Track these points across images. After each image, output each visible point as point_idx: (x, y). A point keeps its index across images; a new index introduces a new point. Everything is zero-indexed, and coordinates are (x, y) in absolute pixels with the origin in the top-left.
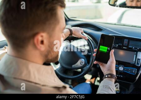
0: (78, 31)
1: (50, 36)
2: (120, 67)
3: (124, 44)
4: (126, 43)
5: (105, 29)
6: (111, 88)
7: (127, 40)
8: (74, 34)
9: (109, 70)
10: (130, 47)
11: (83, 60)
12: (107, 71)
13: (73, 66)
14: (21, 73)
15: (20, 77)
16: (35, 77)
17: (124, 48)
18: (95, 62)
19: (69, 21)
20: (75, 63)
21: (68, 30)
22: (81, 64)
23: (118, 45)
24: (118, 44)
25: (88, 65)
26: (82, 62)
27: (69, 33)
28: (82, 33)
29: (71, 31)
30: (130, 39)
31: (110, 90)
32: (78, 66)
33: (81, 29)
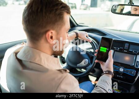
0: (84, 35)
1: (58, 34)
2: (120, 69)
3: (125, 48)
4: (127, 46)
5: (109, 34)
6: (108, 83)
7: (128, 44)
8: (80, 37)
9: (107, 67)
10: (130, 50)
11: (87, 60)
12: (106, 68)
13: (78, 65)
14: (35, 59)
15: (34, 62)
16: (45, 63)
17: (125, 51)
18: (96, 61)
19: (77, 26)
20: (80, 63)
21: (75, 34)
22: (85, 64)
23: (120, 49)
24: (119, 47)
25: (91, 65)
26: (86, 62)
27: (75, 36)
28: (87, 36)
29: (77, 34)
30: (130, 43)
31: (106, 83)
32: (83, 65)
33: (86, 33)
